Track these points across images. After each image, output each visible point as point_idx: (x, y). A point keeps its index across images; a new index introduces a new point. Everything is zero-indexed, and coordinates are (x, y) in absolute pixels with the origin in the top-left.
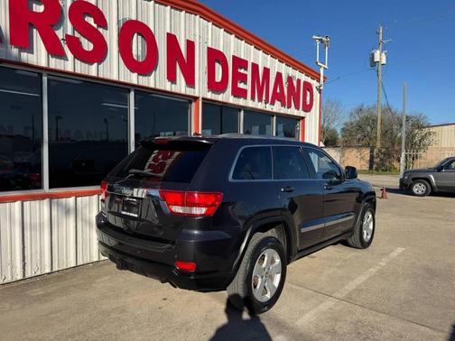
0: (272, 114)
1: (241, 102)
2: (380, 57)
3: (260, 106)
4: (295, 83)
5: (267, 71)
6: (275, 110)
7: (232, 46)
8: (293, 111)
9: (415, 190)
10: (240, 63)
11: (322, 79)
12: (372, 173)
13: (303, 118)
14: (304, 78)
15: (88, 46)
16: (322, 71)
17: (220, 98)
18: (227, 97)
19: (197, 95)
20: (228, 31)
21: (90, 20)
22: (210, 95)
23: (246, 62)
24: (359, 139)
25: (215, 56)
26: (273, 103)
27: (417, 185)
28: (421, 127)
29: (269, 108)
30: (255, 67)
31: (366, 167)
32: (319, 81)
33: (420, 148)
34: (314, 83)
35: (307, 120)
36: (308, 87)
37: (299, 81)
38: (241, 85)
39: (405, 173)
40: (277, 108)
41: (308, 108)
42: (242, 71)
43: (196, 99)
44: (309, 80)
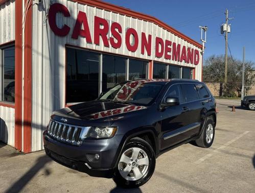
0: (180, 67)
1: (168, 61)
2: (227, 28)
3: (176, 63)
4: (191, 51)
5: (179, 46)
6: (182, 65)
7: (166, 35)
8: (190, 65)
9: (250, 107)
10: (168, 43)
11: (203, 48)
12: (222, 98)
13: (194, 68)
14: (195, 48)
15: (116, 41)
16: (203, 44)
17: (160, 60)
18: (162, 59)
19: (151, 59)
20: (160, 26)
21: (117, 30)
22: (156, 59)
23: (171, 42)
24: (212, 77)
25: (159, 41)
26: (181, 62)
27: (252, 104)
28: (251, 71)
29: (179, 64)
30: (174, 44)
31: (217, 94)
32: (202, 49)
33: (251, 83)
34: (200, 50)
35: (196, 69)
36: (197, 52)
37: (193, 49)
38: (168, 53)
39: (245, 98)
40: (183, 63)
41: (196, 63)
42: (169, 47)
43: (150, 61)
44: (197, 49)
